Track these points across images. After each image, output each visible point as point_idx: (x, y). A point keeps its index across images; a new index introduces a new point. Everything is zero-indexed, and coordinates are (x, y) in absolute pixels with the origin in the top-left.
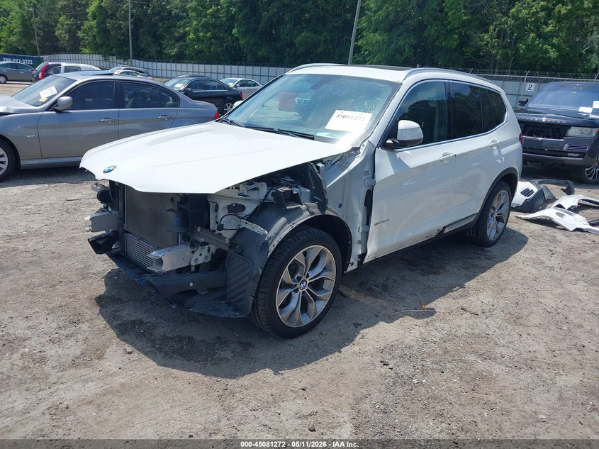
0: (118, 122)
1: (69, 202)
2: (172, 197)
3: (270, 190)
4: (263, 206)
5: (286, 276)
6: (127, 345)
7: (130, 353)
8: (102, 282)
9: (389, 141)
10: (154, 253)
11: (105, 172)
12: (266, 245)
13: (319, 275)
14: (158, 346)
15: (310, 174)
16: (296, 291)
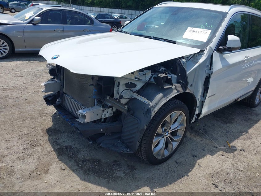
0: (63, 31)
1: (38, 71)
2: (93, 77)
3: (153, 75)
4: (147, 85)
5: (159, 130)
6: (63, 163)
7: (64, 170)
8: (51, 119)
9: (221, 47)
10: (80, 111)
11: (52, 59)
12: (149, 111)
13: (176, 128)
14: (80, 166)
15: (178, 66)
16: (163, 137)
